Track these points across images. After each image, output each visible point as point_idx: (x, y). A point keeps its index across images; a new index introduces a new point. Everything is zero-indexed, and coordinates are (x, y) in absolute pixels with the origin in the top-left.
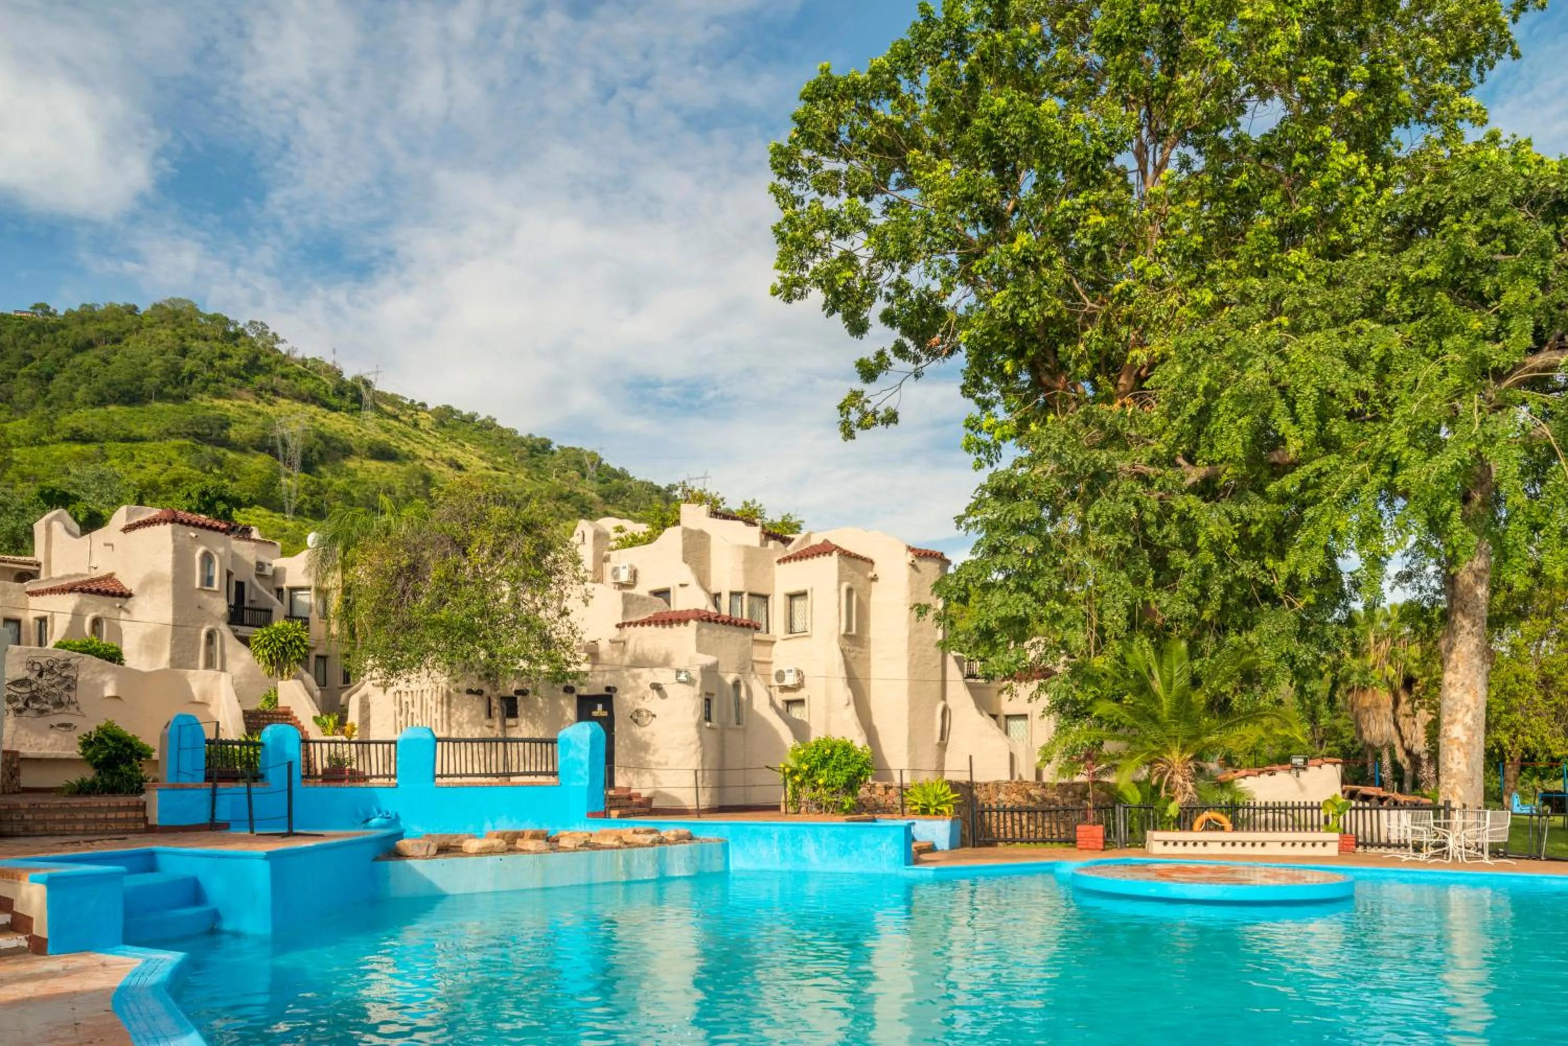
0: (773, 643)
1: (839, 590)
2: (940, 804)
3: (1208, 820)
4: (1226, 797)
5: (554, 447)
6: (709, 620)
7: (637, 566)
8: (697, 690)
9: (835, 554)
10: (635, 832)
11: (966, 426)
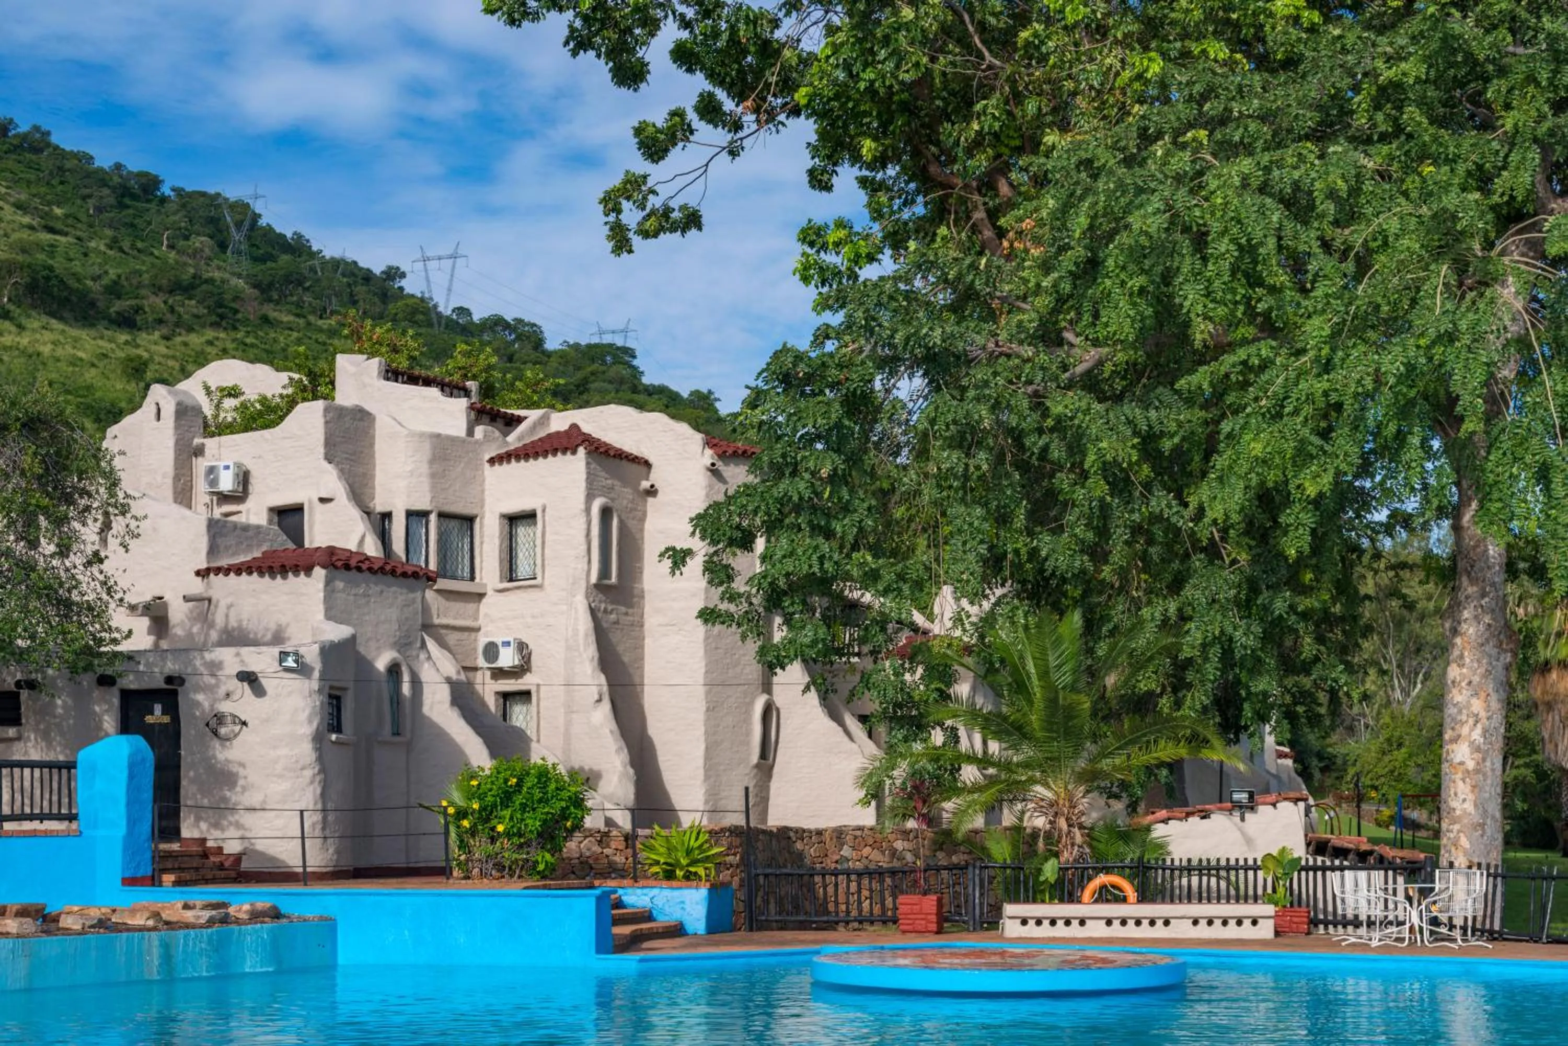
0: (481, 596)
1: (588, 510)
2: (694, 862)
3: (1103, 887)
4: (1131, 854)
5: (166, 190)
6: (347, 567)
7: (249, 464)
8: (314, 684)
9: (581, 451)
10: (186, 907)
11: (803, 240)
